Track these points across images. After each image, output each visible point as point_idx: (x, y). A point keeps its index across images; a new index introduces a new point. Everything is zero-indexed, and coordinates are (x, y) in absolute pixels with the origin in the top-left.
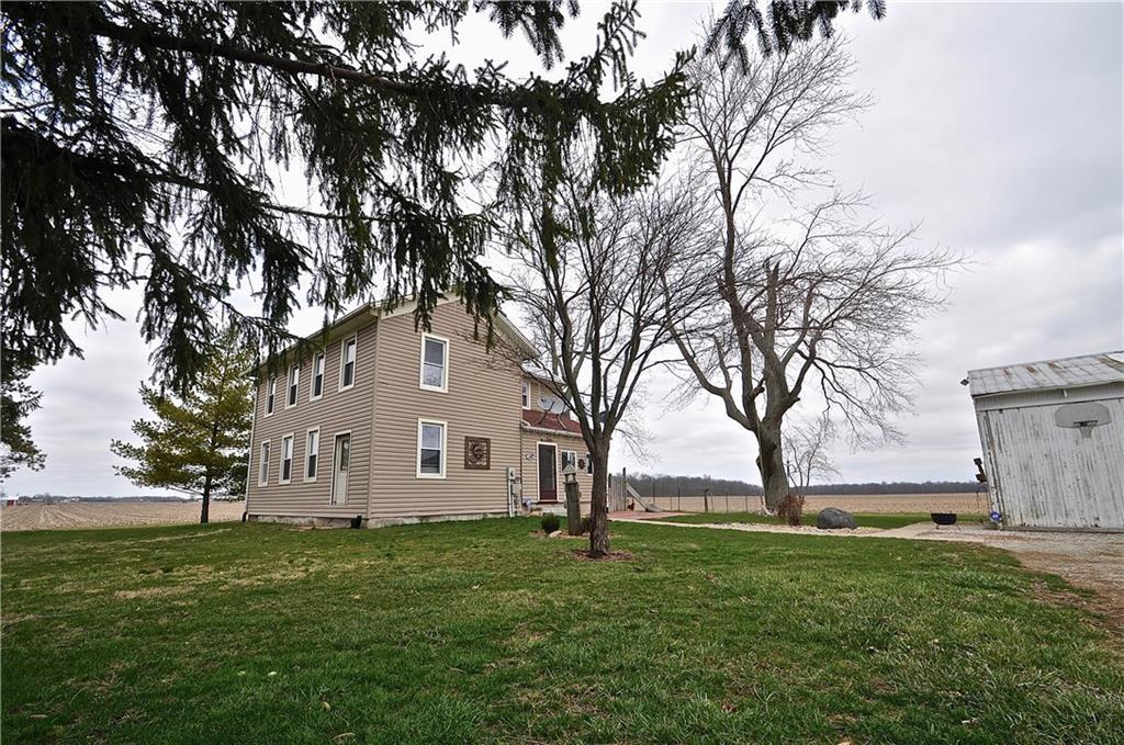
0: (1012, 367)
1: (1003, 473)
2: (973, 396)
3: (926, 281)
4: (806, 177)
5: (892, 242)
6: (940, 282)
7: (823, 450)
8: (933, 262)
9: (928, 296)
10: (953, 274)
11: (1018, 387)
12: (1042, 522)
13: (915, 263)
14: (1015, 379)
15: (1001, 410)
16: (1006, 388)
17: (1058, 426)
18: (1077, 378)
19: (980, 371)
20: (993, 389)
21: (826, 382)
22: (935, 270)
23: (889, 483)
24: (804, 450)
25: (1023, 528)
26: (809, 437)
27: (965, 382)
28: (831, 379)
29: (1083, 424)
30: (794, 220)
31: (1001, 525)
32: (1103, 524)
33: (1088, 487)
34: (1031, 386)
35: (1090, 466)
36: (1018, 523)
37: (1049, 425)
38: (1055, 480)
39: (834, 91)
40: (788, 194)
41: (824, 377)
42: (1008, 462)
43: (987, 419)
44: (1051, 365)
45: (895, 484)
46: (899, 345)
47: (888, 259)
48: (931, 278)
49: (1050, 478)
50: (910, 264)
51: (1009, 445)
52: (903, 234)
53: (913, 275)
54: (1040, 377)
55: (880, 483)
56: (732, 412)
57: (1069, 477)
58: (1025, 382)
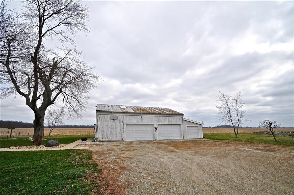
0: (105, 105)
1: (98, 128)
2: (96, 110)
3: (93, 81)
4: (68, 39)
5: (88, 69)
6: (96, 82)
7: (61, 117)
8: (95, 77)
9: (93, 84)
10: (99, 81)
11: (105, 110)
12: (103, 140)
13: (92, 76)
14: (105, 108)
15: (101, 115)
16: (103, 110)
17: (110, 119)
18: (115, 110)
19: (100, 104)
20: (100, 110)
21: (65, 100)
22: (96, 79)
23: (79, 125)
24: (55, 117)
25: (100, 141)
26: (58, 113)
27: (96, 106)
28: (66, 99)
29: (114, 119)
30: (62, 49)
31: (95, 140)
32: (113, 140)
33: (112, 132)
34: (107, 110)
35: (113, 128)
36: (99, 140)
37: (108, 119)
38: (107, 131)
39: (82, 22)
40: (62, 41)
41: (64, 98)
42: (100, 126)
43: (98, 116)
44: (112, 106)
45: (81, 126)
46: (85, 94)
47: (87, 73)
48: (94, 81)
49: (106, 130)
50: (91, 76)
51: (101, 123)
52: (91, 68)
53: (91, 78)
54: (109, 108)
55: (77, 125)
56: (28, 103)
57: (109, 130)
58: (106, 109)
